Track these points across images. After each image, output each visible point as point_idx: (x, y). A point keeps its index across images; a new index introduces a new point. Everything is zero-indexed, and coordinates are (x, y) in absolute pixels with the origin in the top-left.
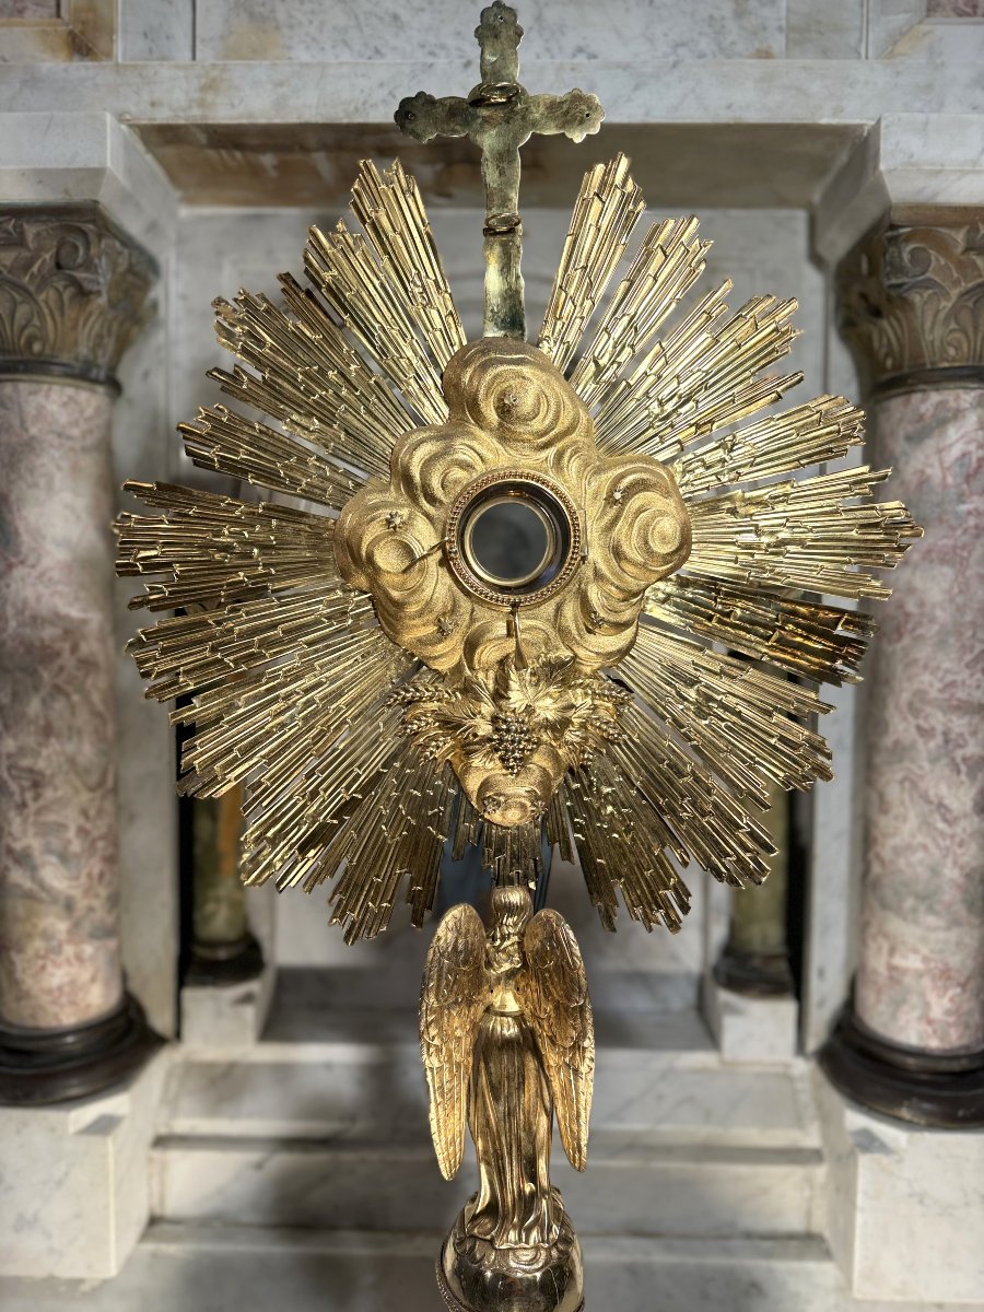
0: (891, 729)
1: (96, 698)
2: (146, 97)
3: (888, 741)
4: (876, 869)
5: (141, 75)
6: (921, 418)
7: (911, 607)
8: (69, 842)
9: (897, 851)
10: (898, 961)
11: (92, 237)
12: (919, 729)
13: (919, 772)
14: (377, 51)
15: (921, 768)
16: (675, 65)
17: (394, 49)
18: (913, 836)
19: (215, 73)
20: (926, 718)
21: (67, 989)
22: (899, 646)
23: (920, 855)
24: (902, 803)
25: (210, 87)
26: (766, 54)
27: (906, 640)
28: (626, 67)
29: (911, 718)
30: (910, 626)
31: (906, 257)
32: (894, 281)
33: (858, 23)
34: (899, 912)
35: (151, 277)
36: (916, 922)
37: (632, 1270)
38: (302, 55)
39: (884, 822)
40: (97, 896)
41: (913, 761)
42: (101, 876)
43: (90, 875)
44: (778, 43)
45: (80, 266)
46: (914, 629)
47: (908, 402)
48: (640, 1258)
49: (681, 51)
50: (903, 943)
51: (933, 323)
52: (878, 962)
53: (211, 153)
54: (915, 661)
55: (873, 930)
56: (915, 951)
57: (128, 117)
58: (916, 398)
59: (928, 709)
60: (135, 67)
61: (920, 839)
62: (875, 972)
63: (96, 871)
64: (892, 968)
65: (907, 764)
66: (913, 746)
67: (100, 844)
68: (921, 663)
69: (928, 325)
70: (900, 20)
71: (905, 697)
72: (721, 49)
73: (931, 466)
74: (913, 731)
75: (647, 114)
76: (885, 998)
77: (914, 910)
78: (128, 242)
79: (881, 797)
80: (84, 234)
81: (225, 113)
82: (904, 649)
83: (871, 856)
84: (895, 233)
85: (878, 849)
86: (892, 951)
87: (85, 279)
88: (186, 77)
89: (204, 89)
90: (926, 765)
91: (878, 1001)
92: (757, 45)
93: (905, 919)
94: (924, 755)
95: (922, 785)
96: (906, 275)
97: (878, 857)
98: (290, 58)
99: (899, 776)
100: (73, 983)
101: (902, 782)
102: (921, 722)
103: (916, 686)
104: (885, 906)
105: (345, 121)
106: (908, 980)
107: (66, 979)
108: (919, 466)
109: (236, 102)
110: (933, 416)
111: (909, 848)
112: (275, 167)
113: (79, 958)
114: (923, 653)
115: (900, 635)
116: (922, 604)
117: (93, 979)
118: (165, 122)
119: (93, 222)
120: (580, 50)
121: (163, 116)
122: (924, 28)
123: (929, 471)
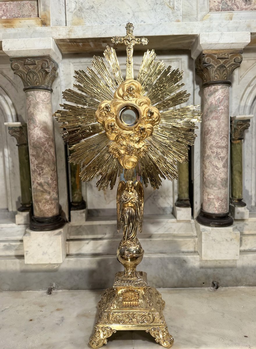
0: (207, 152)
1: (52, 153)
2: (58, 34)
3: (206, 155)
4: (205, 180)
5: (56, 29)
6: (211, 91)
7: (210, 129)
8: (49, 181)
9: (208, 176)
10: (209, 197)
11: (49, 62)
12: (212, 152)
13: (212, 160)
14: (102, 23)
15: (212, 159)
16: (160, 24)
17: (106, 22)
18: (211, 173)
19: (71, 28)
20: (213, 150)
21: (50, 209)
22: (208, 136)
23: (213, 176)
24: (209, 166)
25: (70, 31)
26: (178, 21)
27: (209, 135)
28: (151, 25)
29: (210, 150)
30: (210, 132)
31: (206, 60)
32: (204, 65)
33: (196, 13)
34: (209, 188)
35: (57, 68)
36: (212, 189)
37: (161, 258)
38: (88, 24)
39: (206, 171)
40: (54, 192)
41: (211, 158)
42: (55, 188)
43: (53, 187)
44: (180, 18)
45: (47, 68)
46: (210, 133)
47: (208, 88)
48: (162, 256)
49: (162, 20)
50: (210, 193)
51: (212, 73)
52: (206, 198)
53: (70, 43)
54: (211, 139)
55: (205, 192)
56: (212, 195)
57: (54, 38)
58: (210, 87)
59: (213, 148)
60: (55, 28)
61: (213, 173)
62: (205, 199)
63: (54, 187)
64: (208, 198)
65: (209, 159)
66: (211, 155)
67: (55, 182)
68: (212, 139)
69: (211, 73)
70: (204, 13)
71: (209, 146)
72: (170, 20)
73: (213, 100)
74: (211, 152)
75: (155, 34)
76: (207, 204)
77: (212, 187)
78: (54, 62)
79: (205, 165)
80: (47, 61)
81: (73, 37)
82: (208, 137)
83: (204, 178)
84: (204, 56)
85: (205, 176)
86: (208, 195)
87: (48, 70)
88: (65, 29)
89: (69, 32)
90: (213, 159)
91: (206, 205)
92: (177, 19)
93: (210, 189)
94: (213, 157)
95: (213, 163)
96: (206, 64)
97: (205, 177)
98: (85, 25)
99: (208, 161)
100: (51, 208)
101: (209, 162)
102: (212, 150)
103: (211, 144)
104: (206, 187)
105: (97, 37)
106: (211, 200)
107: (49, 208)
108: (211, 101)
109: (75, 34)
110: (213, 90)
111: (211, 175)
112: (82, 45)
113: (52, 203)
114: (212, 137)
115: (208, 134)
116: (212, 128)
117: (54, 208)
118: (62, 38)
119: (49, 59)
120: (142, 21)
121: (61, 37)
122: (209, 14)
123: (212, 102)
